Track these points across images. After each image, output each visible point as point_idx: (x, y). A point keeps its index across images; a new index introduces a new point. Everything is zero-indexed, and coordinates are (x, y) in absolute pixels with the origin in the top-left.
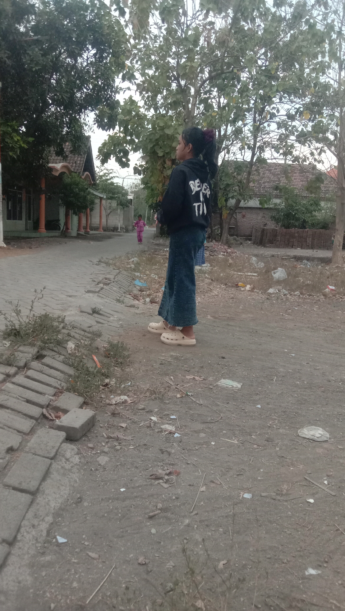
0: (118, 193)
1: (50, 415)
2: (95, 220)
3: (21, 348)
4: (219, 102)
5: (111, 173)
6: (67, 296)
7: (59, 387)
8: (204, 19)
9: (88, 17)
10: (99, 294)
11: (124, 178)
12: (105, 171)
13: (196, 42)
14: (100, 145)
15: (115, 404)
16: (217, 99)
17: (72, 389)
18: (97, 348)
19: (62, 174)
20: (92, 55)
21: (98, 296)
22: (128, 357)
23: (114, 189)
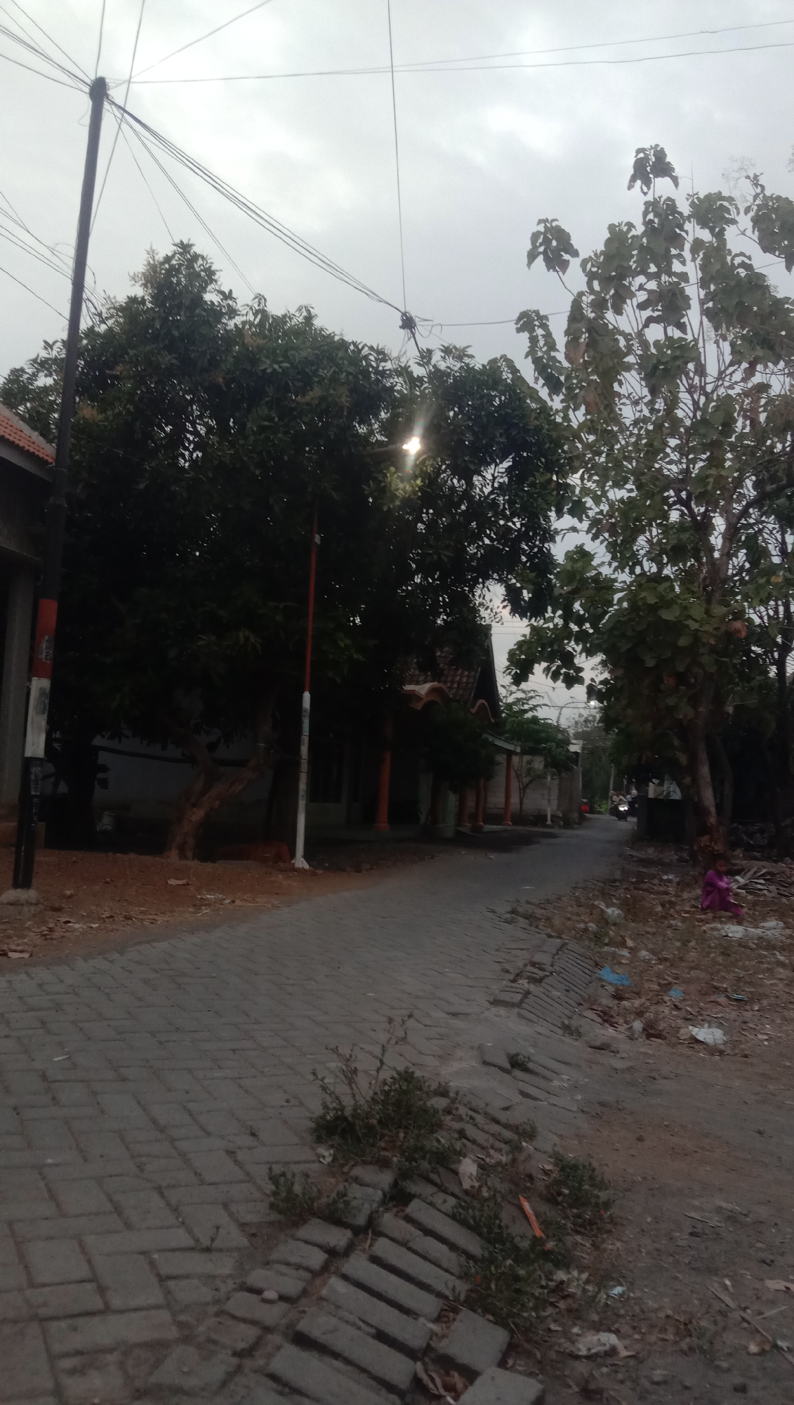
0: (547, 740)
1: (432, 1380)
2: (496, 800)
3: (358, 1171)
4: (784, 543)
5: (532, 697)
6: (448, 1014)
7: (448, 1293)
8: (744, 380)
9: (497, 399)
10: (523, 1012)
11: (562, 708)
12: (520, 695)
13: (728, 425)
14: (511, 645)
15: (588, 1357)
16: (779, 536)
17: (478, 1302)
18: (530, 1177)
19: (430, 704)
20: (504, 470)
21: (519, 1015)
22: (607, 1205)
23: (538, 732)
